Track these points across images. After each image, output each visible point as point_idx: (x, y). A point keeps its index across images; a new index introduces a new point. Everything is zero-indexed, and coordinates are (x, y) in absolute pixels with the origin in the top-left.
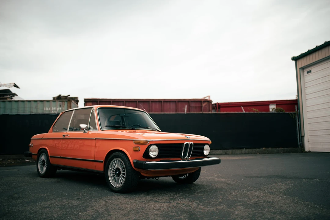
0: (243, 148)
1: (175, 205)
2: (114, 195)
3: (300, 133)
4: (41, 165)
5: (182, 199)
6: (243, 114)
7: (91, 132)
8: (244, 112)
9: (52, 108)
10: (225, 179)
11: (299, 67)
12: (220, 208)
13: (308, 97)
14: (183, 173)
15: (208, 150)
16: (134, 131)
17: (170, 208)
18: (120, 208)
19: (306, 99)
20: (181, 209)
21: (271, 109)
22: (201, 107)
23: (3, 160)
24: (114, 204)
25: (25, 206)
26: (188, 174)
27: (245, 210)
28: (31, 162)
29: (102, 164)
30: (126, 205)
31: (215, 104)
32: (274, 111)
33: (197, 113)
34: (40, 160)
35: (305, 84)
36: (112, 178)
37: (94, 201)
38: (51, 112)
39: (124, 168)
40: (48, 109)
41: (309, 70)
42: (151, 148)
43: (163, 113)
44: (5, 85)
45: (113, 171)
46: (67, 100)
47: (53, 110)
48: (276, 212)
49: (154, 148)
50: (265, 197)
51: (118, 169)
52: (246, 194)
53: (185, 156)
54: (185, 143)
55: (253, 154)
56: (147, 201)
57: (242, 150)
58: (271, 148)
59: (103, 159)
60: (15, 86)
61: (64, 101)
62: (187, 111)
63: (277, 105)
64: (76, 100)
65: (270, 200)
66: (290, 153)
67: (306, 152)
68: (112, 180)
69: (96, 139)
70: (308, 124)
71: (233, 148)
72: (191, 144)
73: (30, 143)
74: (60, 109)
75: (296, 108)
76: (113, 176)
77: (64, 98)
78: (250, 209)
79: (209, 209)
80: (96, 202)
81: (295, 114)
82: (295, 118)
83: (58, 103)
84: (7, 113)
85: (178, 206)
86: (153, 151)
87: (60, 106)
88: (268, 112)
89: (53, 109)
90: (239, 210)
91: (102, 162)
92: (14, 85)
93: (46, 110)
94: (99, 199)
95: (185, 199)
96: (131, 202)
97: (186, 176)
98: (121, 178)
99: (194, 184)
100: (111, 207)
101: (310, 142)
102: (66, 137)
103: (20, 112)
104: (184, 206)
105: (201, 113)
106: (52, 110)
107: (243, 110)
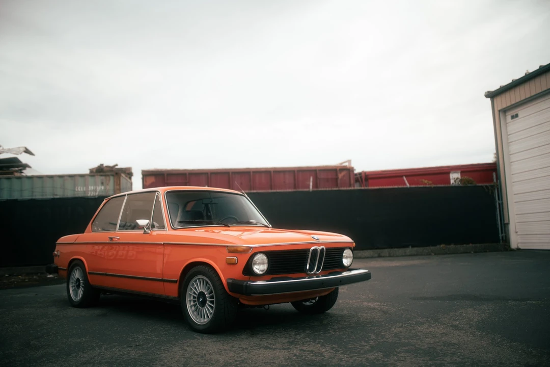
0: (407, 246)
1: (298, 354)
2: (196, 338)
3: (502, 218)
4: (74, 286)
5: (310, 341)
6: (407, 188)
7: (156, 232)
8: (408, 185)
9: (88, 188)
10: (379, 304)
11: (497, 108)
12: (371, 357)
13: (513, 158)
14: (309, 297)
15: (350, 257)
16: (228, 228)
17: (291, 359)
18: (207, 360)
19: (511, 161)
20: (308, 361)
21: (453, 179)
22: (337, 179)
23: (10, 275)
24: (198, 355)
25: (51, 362)
26: (317, 298)
27: (413, 360)
28: (56, 278)
29: (176, 286)
30: (218, 356)
31: (360, 174)
32: (458, 183)
33: (330, 189)
34: (73, 279)
35: (509, 136)
36: (193, 308)
37: (165, 350)
38: (88, 193)
39: (211, 292)
40: (82, 190)
41: (514, 114)
42: (255, 258)
43: (273, 191)
44: (9, 151)
45: (194, 297)
46: (113, 173)
47: (91, 191)
48: (465, 363)
49: (261, 258)
50: (446, 335)
51: (202, 294)
52: (414, 330)
53: (311, 269)
54: (312, 248)
55: (424, 255)
56: (251, 347)
57: (405, 249)
58: (455, 244)
59: (177, 277)
60: (27, 151)
61: (108, 175)
62: (313, 187)
63: (462, 173)
64: (128, 173)
65: (454, 341)
66: (486, 252)
67: (512, 250)
68: (193, 312)
69: (164, 244)
70: (515, 202)
71: (391, 247)
72: (322, 249)
73: (54, 251)
74: (103, 188)
75: (495, 176)
76: (195, 305)
77: (108, 169)
78: (422, 359)
79: (355, 360)
80: (168, 351)
81: (492, 186)
82: (493, 193)
83: (99, 179)
84: (15, 198)
85: (302, 356)
86: (259, 264)
87: (102, 184)
88: (449, 185)
89: (90, 189)
90: (403, 361)
91: (176, 282)
92: (25, 149)
93: (78, 191)
94: (173, 345)
95: (314, 342)
96: (225, 350)
97: (314, 301)
98: (207, 308)
99: (329, 314)
100: (193, 361)
101: (518, 233)
102: (115, 241)
103: (36, 196)
104: (313, 356)
105: (337, 189)
106: (88, 191)
107: (406, 182)
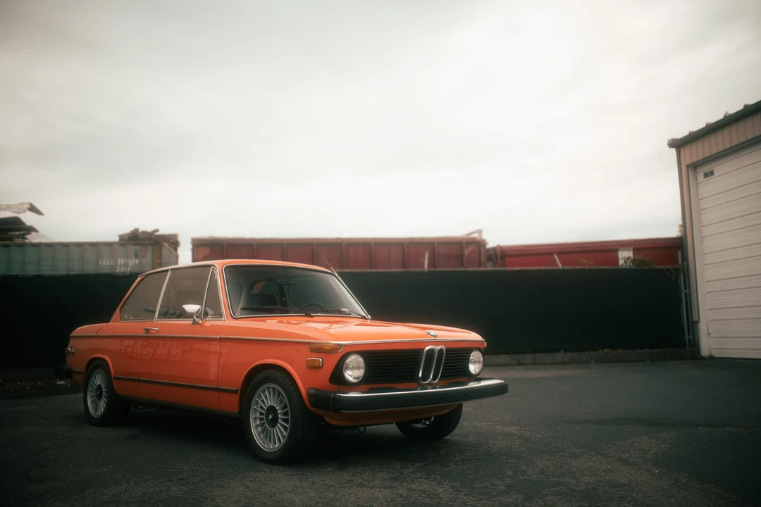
0: (557, 350)
1: (405, 495)
2: (262, 471)
3: (690, 315)
4: (94, 396)
5: (421, 478)
6: (559, 270)
7: (210, 322)
8: (560, 266)
9: (117, 261)
10: (519, 428)
11: (685, 162)
12: (508, 500)
13: (707, 232)
14: (421, 417)
15: (479, 362)
16: (310, 319)
17: (395, 501)
18: (277, 501)
19: (703, 236)
21: (622, 259)
22: (462, 255)
23: (4, 381)
24: (265, 493)
26: (433, 418)
28: (69, 385)
29: (236, 398)
30: (293, 496)
31: (494, 249)
32: (629, 265)
33: (452, 269)
34: (92, 386)
35: (701, 201)
36: (259, 429)
37: (218, 486)
38: (117, 269)
39: (285, 407)
40: (108, 261)
41: (708, 171)
42: (348, 361)
43: (373, 270)
44: (8, 208)
45: (261, 414)
46: (151, 242)
47: (120, 266)
49: (355, 360)
50: (611, 472)
51: (272, 409)
52: (567, 464)
53: (425, 377)
54: (427, 348)
55: (581, 363)
56: (340, 484)
57: (555, 354)
58: (623, 349)
59: (237, 385)
60: (33, 209)
61: (145, 245)
62: (428, 267)
63: (635, 250)
64: (172, 241)
65: (622, 481)
66: (666, 360)
67: (703, 358)
68: (259, 434)
69: (220, 338)
70: (708, 293)
71: (535, 351)
72: (441, 350)
73: (67, 347)
74: (137, 261)
75: (680, 256)
76: (262, 425)
77: (145, 235)
80: (223, 487)
81: (677, 270)
82: (677, 278)
83: (132, 249)
84: (14, 273)
85: (411, 498)
86: (353, 368)
87: (137, 256)
88: (616, 267)
89: (119, 263)
91: (236, 391)
92: (29, 206)
93: (103, 265)
94: (230, 479)
95: (427, 478)
96: (303, 487)
97: (428, 423)
98: (279, 428)
99: (448, 441)
100: (258, 502)
101: (712, 335)
102: (153, 333)
103: (43, 270)
104: (425, 498)
105: (462, 269)
106: (117, 265)
107: (558, 261)
